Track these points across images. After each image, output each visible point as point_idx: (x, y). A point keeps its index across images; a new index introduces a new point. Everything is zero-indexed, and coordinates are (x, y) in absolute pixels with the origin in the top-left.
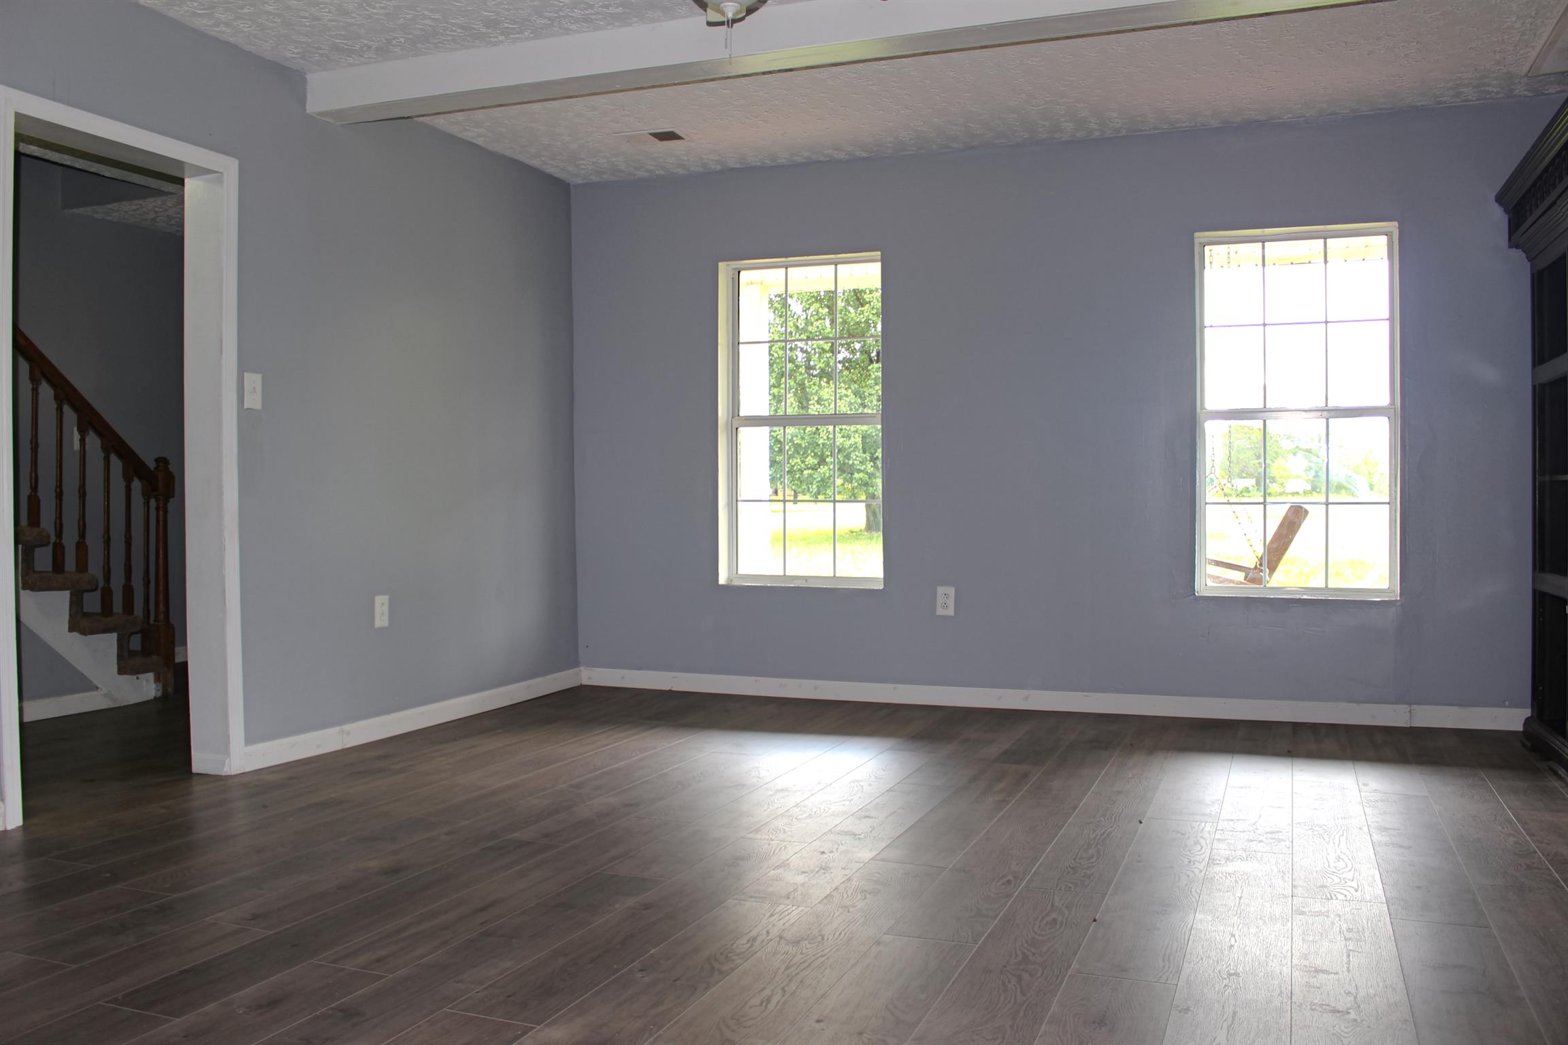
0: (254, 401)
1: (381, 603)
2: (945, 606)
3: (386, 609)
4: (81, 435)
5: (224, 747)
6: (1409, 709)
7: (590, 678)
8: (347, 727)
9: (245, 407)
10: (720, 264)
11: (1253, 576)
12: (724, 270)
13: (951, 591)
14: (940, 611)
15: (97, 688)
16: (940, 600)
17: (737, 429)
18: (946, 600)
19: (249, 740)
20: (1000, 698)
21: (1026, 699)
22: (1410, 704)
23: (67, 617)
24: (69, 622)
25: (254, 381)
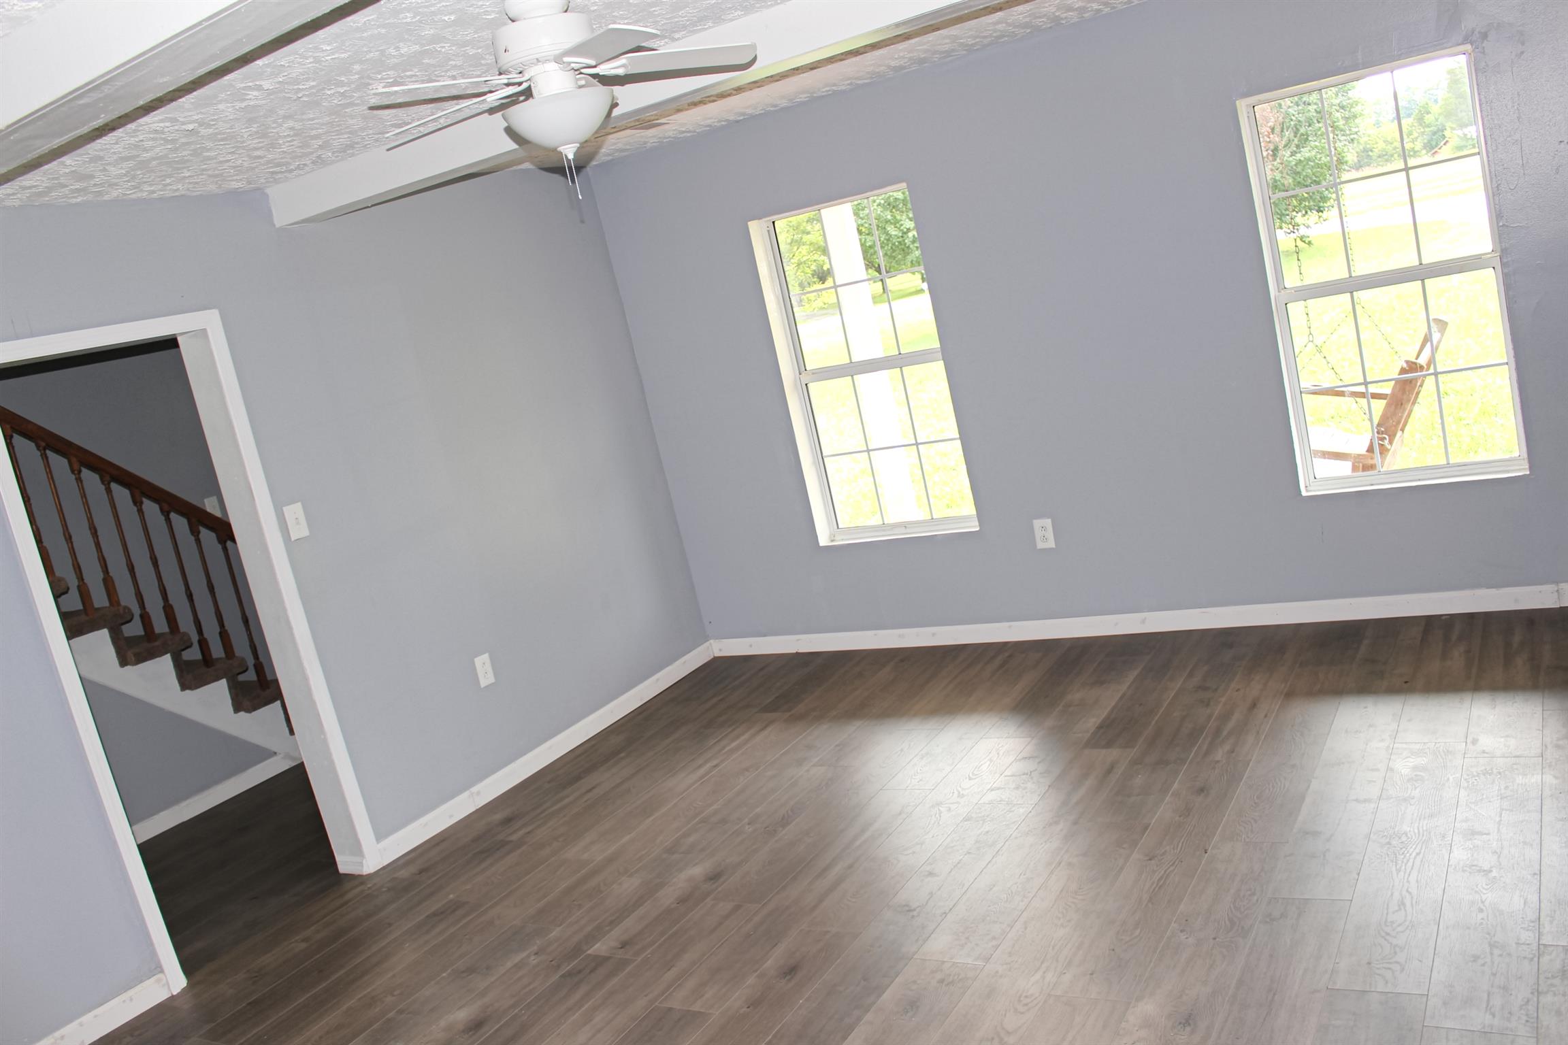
0: (299, 530)
1: (483, 663)
2: (1045, 539)
3: (489, 667)
4: (195, 536)
5: (357, 849)
6: (1556, 589)
7: (720, 650)
8: (474, 789)
9: (293, 540)
10: (750, 223)
11: (1363, 465)
12: (757, 230)
13: (1048, 522)
14: (1041, 545)
15: (275, 753)
16: (1038, 534)
17: (806, 385)
18: (1044, 533)
19: (380, 836)
20: (1116, 624)
21: (1143, 621)
22: (1557, 583)
23: (230, 701)
24: (233, 705)
25: (294, 512)
